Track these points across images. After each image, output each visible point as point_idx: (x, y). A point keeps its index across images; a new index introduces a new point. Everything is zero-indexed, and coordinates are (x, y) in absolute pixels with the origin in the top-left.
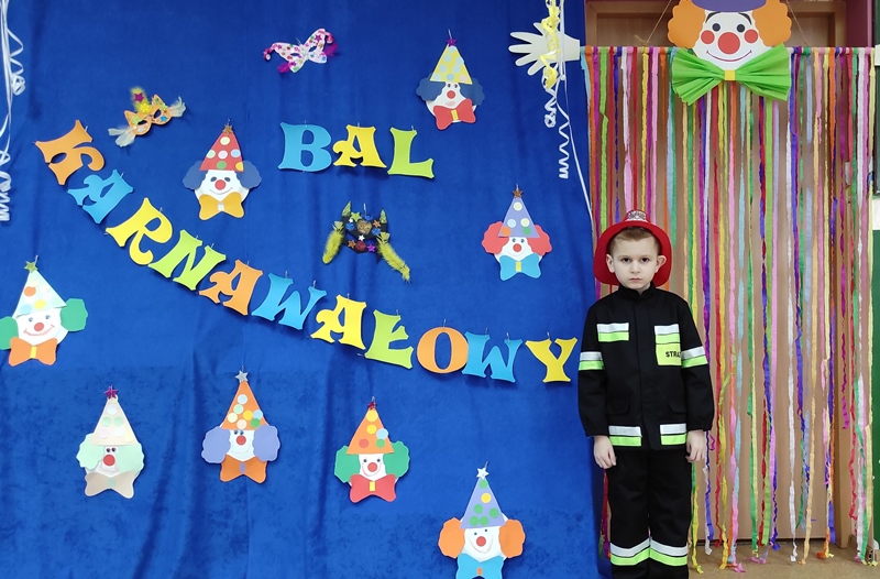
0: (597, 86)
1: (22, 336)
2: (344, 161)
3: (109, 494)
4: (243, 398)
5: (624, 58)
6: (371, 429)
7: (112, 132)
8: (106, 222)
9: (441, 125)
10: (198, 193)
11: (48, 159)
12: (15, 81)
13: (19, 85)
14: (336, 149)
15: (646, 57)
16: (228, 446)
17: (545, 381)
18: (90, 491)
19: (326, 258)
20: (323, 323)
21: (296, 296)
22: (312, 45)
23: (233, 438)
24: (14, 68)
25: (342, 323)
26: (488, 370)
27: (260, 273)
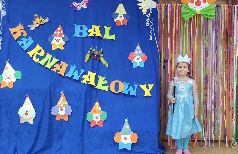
0: (161, 15)
1: (4, 80)
2: (91, 35)
3: (26, 123)
4: (62, 98)
5: (169, 7)
6: (97, 108)
7: (29, 26)
8: (27, 50)
9: (118, 25)
10: (52, 43)
11: (12, 33)
12: (3, 12)
13: (4, 13)
14: (89, 31)
15: (175, 7)
16: (58, 111)
17: (144, 95)
18: (21, 122)
19: (86, 61)
20: (84, 79)
21: (77, 71)
22: (83, 3)
23: (60, 109)
24: (3, 9)
25: (89, 79)
26: (129, 92)
27: (68, 65)
